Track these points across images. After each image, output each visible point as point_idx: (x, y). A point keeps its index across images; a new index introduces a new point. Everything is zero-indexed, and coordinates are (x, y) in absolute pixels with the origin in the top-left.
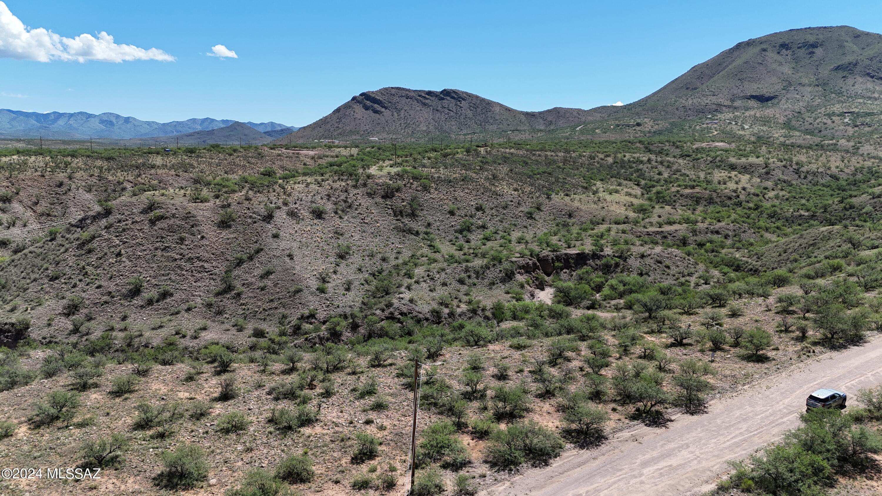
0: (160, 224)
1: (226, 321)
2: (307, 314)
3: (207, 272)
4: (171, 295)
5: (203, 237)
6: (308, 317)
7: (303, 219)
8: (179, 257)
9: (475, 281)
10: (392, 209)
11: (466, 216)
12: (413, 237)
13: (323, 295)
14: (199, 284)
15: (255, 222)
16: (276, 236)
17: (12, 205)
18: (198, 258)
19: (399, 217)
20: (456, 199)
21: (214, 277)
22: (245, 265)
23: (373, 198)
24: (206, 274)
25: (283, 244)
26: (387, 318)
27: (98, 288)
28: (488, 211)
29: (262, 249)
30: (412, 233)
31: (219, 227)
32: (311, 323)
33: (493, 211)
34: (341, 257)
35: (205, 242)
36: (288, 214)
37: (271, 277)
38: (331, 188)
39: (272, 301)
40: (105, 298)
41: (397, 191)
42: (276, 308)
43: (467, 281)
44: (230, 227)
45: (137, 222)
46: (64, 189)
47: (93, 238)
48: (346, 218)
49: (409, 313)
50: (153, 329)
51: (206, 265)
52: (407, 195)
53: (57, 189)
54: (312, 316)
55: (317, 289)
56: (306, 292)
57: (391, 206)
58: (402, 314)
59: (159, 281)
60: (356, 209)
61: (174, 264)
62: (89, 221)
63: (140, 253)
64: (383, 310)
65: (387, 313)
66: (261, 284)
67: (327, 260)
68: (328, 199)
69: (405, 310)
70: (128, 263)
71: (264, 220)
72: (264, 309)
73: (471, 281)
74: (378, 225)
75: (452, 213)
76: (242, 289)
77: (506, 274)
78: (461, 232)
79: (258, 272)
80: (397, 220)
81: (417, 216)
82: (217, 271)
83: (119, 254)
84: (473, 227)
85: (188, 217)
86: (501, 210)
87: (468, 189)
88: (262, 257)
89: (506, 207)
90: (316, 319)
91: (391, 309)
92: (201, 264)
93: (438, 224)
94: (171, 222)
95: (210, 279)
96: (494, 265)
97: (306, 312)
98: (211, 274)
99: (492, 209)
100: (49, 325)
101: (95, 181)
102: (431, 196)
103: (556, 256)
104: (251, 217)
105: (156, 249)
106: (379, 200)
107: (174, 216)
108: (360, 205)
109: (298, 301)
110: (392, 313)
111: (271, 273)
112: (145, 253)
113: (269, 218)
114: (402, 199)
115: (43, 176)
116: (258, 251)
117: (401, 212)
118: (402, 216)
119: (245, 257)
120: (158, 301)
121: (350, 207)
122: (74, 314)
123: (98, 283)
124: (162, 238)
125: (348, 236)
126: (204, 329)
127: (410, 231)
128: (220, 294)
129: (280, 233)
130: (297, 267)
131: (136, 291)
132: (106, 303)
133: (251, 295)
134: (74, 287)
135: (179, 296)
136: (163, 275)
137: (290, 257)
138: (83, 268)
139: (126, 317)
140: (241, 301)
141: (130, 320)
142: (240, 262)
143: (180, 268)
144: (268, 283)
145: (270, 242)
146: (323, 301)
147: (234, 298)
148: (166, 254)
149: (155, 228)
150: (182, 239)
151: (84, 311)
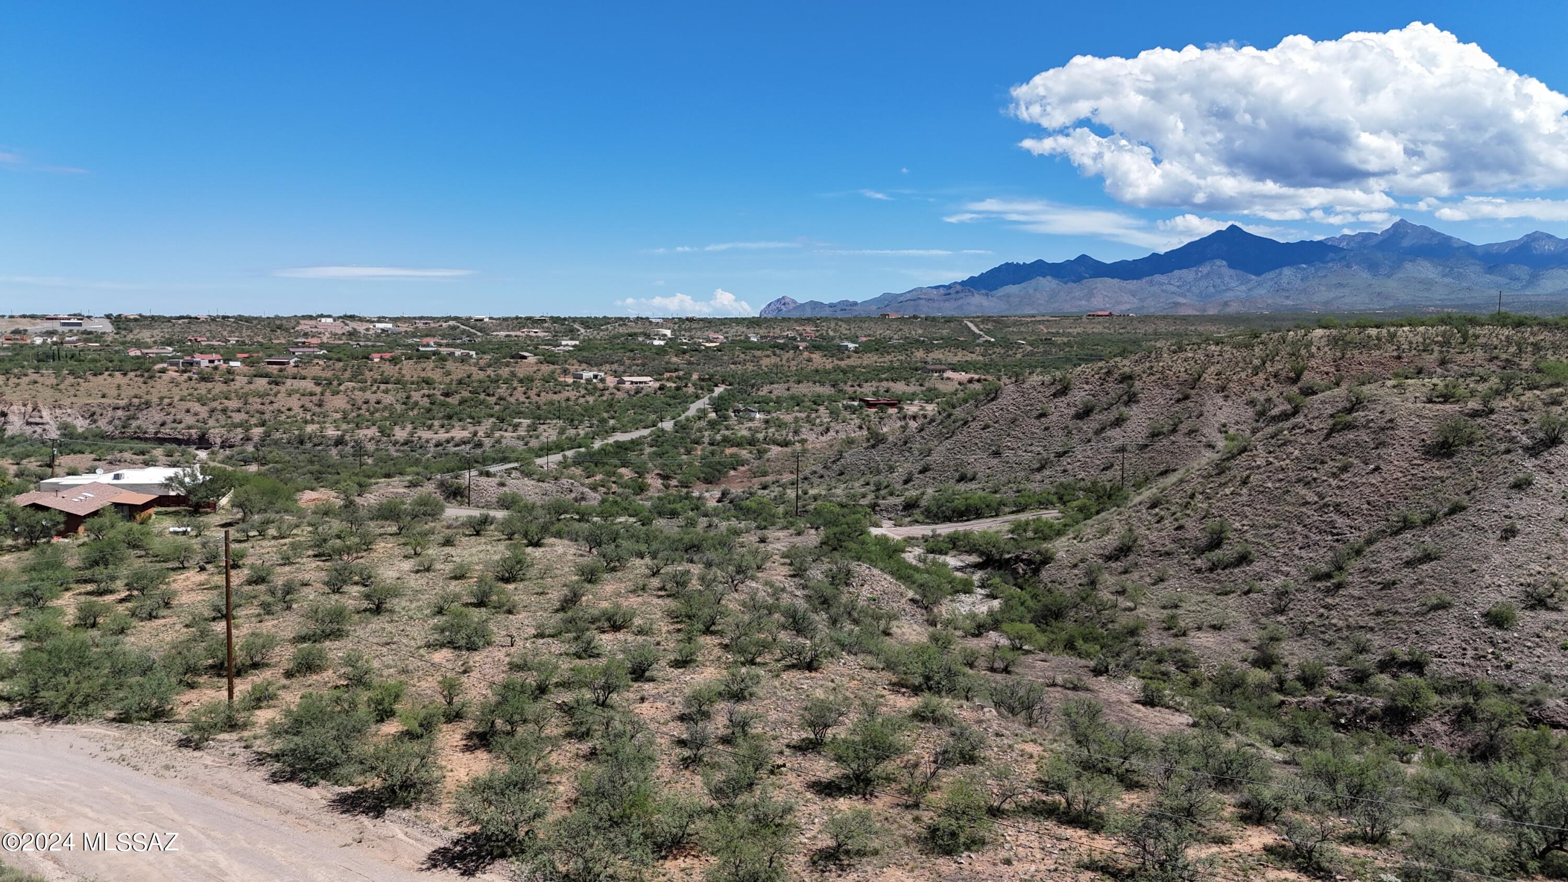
0: (1338, 439)
2: (1406, 658)
3: (1333, 534)
4: (1250, 562)
5: (1377, 469)
6: (1403, 665)
8: (1316, 499)
13: (1489, 631)
14: (1304, 553)
15: (1508, 451)
16: (1521, 485)
18: (1337, 505)
21: (1338, 546)
22: (1406, 535)
24: (1330, 538)
25: (1521, 505)
27: (1178, 529)
29: (1464, 509)
31: (1426, 453)
32: (1398, 678)
35: (1375, 479)
37: (1425, 567)
39: (1379, 613)
40: (1170, 546)
42: (1371, 629)
44: (1450, 455)
45: (1311, 431)
47: (1244, 450)
50: (1163, 607)
51: (1340, 521)
54: (1417, 666)
55: (1488, 615)
56: (1454, 612)
59: (1255, 536)
61: (1297, 511)
63: (1270, 485)
66: (1392, 577)
70: (1244, 498)
71: (1526, 449)
72: (1348, 627)
76: (1356, 579)
79: (1408, 554)
82: (1351, 536)
83: (1245, 482)
85: (1384, 429)
88: (1448, 525)
90: (1421, 674)
92: (1334, 516)
94: (1353, 435)
95: (1331, 548)
97: (1402, 652)
98: (1338, 541)
100: (1075, 565)
104: (1512, 439)
105: (1299, 481)
107: (1367, 425)
109: (1419, 627)
111: (1432, 560)
112: (1278, 485)
113: (1548, 443)
116: (1456, 509)
119: (1419, 518)
120: (1224, 568)
122: (1116, 559)
123: (1184, 522)
124: (1322, 462)
126: (1217, 627)
128: (1318, 577)
129: (1540, 479)
130: (1497, 559)
131: (1216, 542)
132: (1168, 554)
133: (1356, 593)
134: (1158, 522)
135: (1259, 566)
136: (1270, 527)
137: (1509, 533)
138: (1192, 496)
139: (1162, 580)
140: (1329, 600)
141: (1161, 585)
142: (1407, 525)
143: (1300, 519)
144: (1408, 576)
145: (1497, 495)
146: (1479, 643)
147: (1328, 591)
148: (1304, 492)
149: (1324, 444)
150: (1345, 469)
151: (1132, 557)
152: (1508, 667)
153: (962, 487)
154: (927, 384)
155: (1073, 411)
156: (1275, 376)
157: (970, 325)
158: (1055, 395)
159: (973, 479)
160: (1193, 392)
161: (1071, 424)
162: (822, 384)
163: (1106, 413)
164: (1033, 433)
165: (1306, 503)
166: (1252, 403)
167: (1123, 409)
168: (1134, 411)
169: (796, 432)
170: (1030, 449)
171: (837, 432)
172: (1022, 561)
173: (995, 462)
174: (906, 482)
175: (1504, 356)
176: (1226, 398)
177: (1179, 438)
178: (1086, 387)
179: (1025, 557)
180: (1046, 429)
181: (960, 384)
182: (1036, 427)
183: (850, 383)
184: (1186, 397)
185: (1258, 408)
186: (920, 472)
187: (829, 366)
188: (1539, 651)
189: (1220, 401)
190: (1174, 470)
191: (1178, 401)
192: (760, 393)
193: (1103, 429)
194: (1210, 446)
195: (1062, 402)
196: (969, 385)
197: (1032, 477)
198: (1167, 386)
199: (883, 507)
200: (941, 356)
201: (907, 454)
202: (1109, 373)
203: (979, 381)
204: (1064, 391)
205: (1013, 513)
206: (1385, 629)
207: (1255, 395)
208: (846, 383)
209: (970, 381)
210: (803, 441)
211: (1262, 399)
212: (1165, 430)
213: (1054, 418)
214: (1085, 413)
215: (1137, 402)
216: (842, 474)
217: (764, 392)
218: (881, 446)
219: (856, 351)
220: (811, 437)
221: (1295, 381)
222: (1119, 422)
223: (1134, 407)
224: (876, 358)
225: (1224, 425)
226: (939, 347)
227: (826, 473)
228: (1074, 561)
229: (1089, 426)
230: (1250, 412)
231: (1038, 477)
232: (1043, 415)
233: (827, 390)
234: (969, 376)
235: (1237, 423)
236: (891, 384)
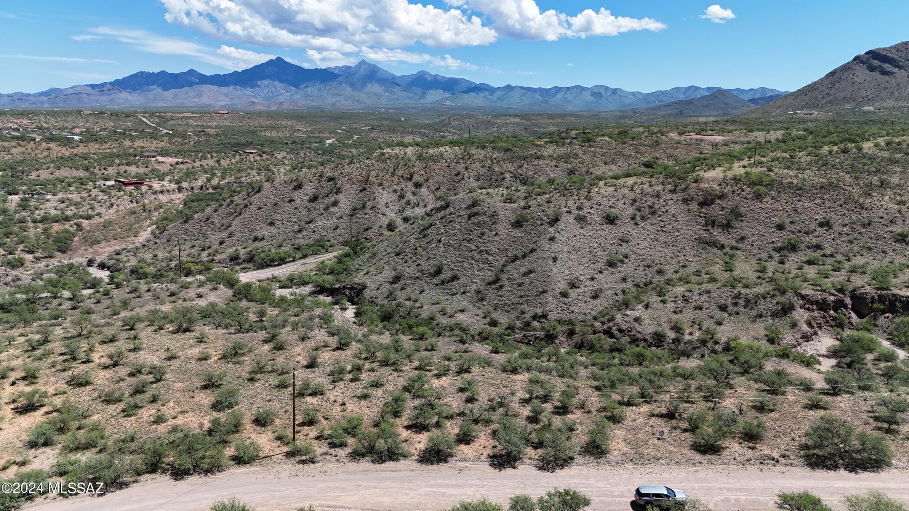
0: (474, 220)
1: (483, 307)
2: (541, 314)
3: (489, 264)
4: (458, 279)
5: (497, 234)
6: (540, 317)
7: (590, 224)
8: (475, 248)
9: (742, 309)
10: (705, 217)
11: (800, 231)
12: (716, 250)
13: (563, 299)
14: (479, 273)
15: (542, 224)
16: (552, 239)
17: (421, 190)
18: (486, 251)
19: (709, 227)
20: (796, 211)
21: (492, 269)
22: (518, 262)
23: (688, 205)
25: (555, 247)
26: (605, 332)
27: (417, 265)
28: (837, 228)
29: (535, 250)
30: (716, 246)
31: (513, 226)
32: (541, 322)
33: (845, 229)
34: (611, 264)
35: (497, 239)
36: (576, 219)
37: (531, 276)
38: (642, 193)
39: (521, 297)
40: (419, 274)
41: (720, 198)
42: (522, 304)
43: (731, 308)
44: (521, 227)
45: (460, 216)
46: (460, 177)
47: (431, 225)
48: (644, 224)
49: (629, 331)
50: (433, 304)
51: (490, 258)
52: (728, 204)
53: (455, 178)
54: (545, 316)
55: (561, 293)
56: (550, 293)
57: (706, 214)
58: (620, 331)
59: (456, 266)
60: (660, 216)
61: (469, 254)
62: (434, 212)
63: (452, 242)
64: (603, 323)
65: (605, 327)
66: (520, 281)
67: (592, 266)
68: (632, 204)
69: (624, 327)
70: (443, 249)
71: (549, 223)
72: (512, 303)
73: (736, 309)
74: (678, 234)
75: (780, 227)
76: (506, 283)
77: (783, 309)
78: (778, 250)
79: (523, 270)
80: (705, 230)
81: (732, 228)
82: (496, 264)
83: (440, 241)
84: (802, 246)
85: (493, 216)
86: (859, 228)
87: (821, 198)
88: (532, 257)
89: (869, 224)
90: (547, 319)
91: (611, 324)
92: (487, 256)
93: (755, 238)
94: (480, 218)
95: (490, 270)
96: (774, 295)
97: (539, 312)
98: (491, 266)
99: (845, 225)
100: (378, 288)
101: (485, 171)
102: (762, 206)
103: (880, 296)
104: (541, 219)
105: (464, 240)
106: (694, 206)
107: (485, 213)
108: (667, 211)
109: (539, 301)
110: (610, 328)
111: (532, 272)
112: (456, 242)
113: (555, 221)
114: (722, 207)
115: (449, 166)
116: (532, 251)
117: (713, 222)
118: (713, 227)
119: (519, 255)
120: (448, 283)
121: (653, 213)
122: (396, 283)
123: (419, 262)
124: (471, 231)
125: (633, 244)
126: (462, 311)
127: (714, 244)
128: (490, 284)
129: (558, 236)
130: (555, 270)
131: (438, 272)
132: (418, 278)
133: (509, 289)
134: (405, 262)
135: (463, 280)
136: (460, 262)
137: (555, 259)
138: (416, 249)
139: (423, 291)
140: (500, 293)
141: (424, 294)
142: (516, 259)
143: (472, 257)
144: (526, 280)
145: (545, 244)
146: (561, 305)
147: (497, 289)
148: (468, 245)
149: (469, 222)
150: (483, 234)
151: (402, 282)
152: (573, 312)
153: (258, 244)
154: (150, 167)
155: (307, 198)
156: (402, 177)
157: (143, 119)
158: (295, 189)
159: (262, 239)
160: (367, 186)
161: (309, 205)
162: (77, 169)
163: (326, 198)
164: (289, 211)
165: (472, 251)
166: (395, 191)
167: (335, 196)
168: (341, 197)
169: (92, 209)
170: (290, 220)
171: (118, 206)
172: (347, 288)
173: (272, 228)
174: (221, 243)
175: (487, 165)
176: (383, 188)
177: (367, 210)
178: (311, 184)
179: (348, 286)
180: (296, 208)
181: (171, 165)
182: (290, 207)
183: (98, 168)
184: (364, 189)
185: (399, 193)
186: (228, 237)
187: (67, 154)
188: (579, 304)
189: (381, 191)
190: (371, 228)
191: (361, 191)
192: (30, 177)
193: (328, 208)
194: (383, 214)
195: (300, 192)
196: (177, 166)
197: (296, 235)
198: (353, 183)
199: (217, 261)
200: (142, 144)
201: (212, 226)
202: (321, 176)
203: (182, 163)
204: (299, 187)
205: (301, 258)
206: (528, 302)
207: (395, 187)
208: (95, 168)
209: (177, 163)
210: (99, 215)
211: (399, 189)
212: (359, 207)
213: (298, 202)
214: (314, 199)
215: (341, 192)
216: (169, 241)
217: (33, 176)
218: (191, 222)
219: (81, 141)
220: (103, 211)
221: (410, 179)
222: (335, 203)
223: (341, 195)
224: (97, 146)
225: (387, 203)
226: (139, 138)
227: (158, 241)
228: (377, 286)
229: (320, 205)
230: (395, 196)
231: (300, 235)
232: (291, 201)
233: (81, 173)
234: (176, 160)
235: (391, 202)
236: (127, 168)
